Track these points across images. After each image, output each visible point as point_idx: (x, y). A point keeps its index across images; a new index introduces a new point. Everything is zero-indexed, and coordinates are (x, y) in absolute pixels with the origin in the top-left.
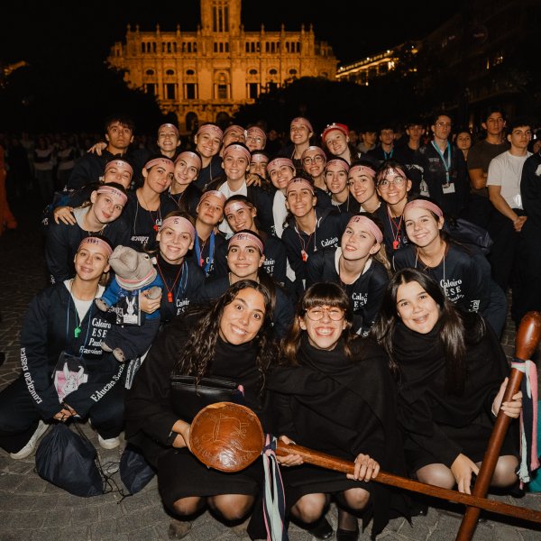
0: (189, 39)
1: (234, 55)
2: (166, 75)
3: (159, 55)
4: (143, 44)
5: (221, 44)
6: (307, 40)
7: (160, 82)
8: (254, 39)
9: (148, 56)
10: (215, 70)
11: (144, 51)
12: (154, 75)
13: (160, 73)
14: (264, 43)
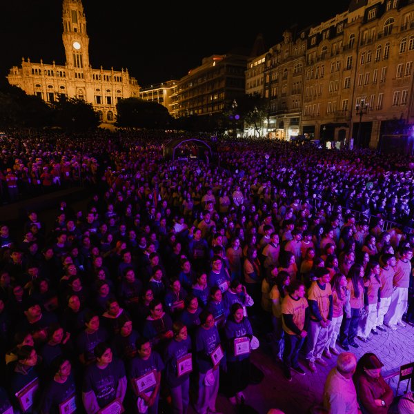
0: (60, 69)
1: (87, 80)
2: (48, 88)
3: (43, 77)
4: (33, 70)
5: (79, 74)
6: (125, 76)
7: (45, 92)
8: (97, 73)
9: (36, 77)
10: (77, 88)
11: (33, 73)
12: (41, 88)
13: (44, 87)
14: (103, 75)
